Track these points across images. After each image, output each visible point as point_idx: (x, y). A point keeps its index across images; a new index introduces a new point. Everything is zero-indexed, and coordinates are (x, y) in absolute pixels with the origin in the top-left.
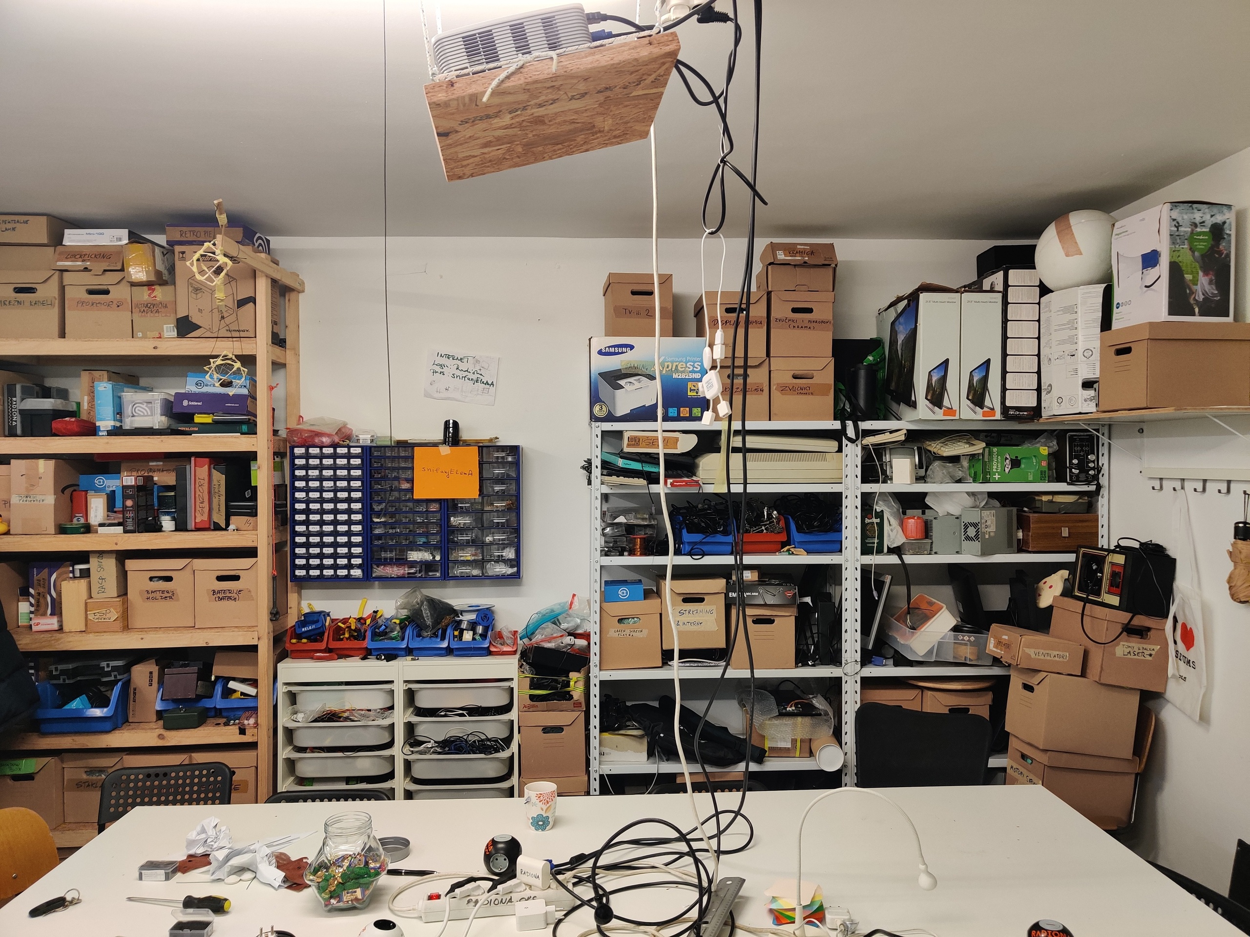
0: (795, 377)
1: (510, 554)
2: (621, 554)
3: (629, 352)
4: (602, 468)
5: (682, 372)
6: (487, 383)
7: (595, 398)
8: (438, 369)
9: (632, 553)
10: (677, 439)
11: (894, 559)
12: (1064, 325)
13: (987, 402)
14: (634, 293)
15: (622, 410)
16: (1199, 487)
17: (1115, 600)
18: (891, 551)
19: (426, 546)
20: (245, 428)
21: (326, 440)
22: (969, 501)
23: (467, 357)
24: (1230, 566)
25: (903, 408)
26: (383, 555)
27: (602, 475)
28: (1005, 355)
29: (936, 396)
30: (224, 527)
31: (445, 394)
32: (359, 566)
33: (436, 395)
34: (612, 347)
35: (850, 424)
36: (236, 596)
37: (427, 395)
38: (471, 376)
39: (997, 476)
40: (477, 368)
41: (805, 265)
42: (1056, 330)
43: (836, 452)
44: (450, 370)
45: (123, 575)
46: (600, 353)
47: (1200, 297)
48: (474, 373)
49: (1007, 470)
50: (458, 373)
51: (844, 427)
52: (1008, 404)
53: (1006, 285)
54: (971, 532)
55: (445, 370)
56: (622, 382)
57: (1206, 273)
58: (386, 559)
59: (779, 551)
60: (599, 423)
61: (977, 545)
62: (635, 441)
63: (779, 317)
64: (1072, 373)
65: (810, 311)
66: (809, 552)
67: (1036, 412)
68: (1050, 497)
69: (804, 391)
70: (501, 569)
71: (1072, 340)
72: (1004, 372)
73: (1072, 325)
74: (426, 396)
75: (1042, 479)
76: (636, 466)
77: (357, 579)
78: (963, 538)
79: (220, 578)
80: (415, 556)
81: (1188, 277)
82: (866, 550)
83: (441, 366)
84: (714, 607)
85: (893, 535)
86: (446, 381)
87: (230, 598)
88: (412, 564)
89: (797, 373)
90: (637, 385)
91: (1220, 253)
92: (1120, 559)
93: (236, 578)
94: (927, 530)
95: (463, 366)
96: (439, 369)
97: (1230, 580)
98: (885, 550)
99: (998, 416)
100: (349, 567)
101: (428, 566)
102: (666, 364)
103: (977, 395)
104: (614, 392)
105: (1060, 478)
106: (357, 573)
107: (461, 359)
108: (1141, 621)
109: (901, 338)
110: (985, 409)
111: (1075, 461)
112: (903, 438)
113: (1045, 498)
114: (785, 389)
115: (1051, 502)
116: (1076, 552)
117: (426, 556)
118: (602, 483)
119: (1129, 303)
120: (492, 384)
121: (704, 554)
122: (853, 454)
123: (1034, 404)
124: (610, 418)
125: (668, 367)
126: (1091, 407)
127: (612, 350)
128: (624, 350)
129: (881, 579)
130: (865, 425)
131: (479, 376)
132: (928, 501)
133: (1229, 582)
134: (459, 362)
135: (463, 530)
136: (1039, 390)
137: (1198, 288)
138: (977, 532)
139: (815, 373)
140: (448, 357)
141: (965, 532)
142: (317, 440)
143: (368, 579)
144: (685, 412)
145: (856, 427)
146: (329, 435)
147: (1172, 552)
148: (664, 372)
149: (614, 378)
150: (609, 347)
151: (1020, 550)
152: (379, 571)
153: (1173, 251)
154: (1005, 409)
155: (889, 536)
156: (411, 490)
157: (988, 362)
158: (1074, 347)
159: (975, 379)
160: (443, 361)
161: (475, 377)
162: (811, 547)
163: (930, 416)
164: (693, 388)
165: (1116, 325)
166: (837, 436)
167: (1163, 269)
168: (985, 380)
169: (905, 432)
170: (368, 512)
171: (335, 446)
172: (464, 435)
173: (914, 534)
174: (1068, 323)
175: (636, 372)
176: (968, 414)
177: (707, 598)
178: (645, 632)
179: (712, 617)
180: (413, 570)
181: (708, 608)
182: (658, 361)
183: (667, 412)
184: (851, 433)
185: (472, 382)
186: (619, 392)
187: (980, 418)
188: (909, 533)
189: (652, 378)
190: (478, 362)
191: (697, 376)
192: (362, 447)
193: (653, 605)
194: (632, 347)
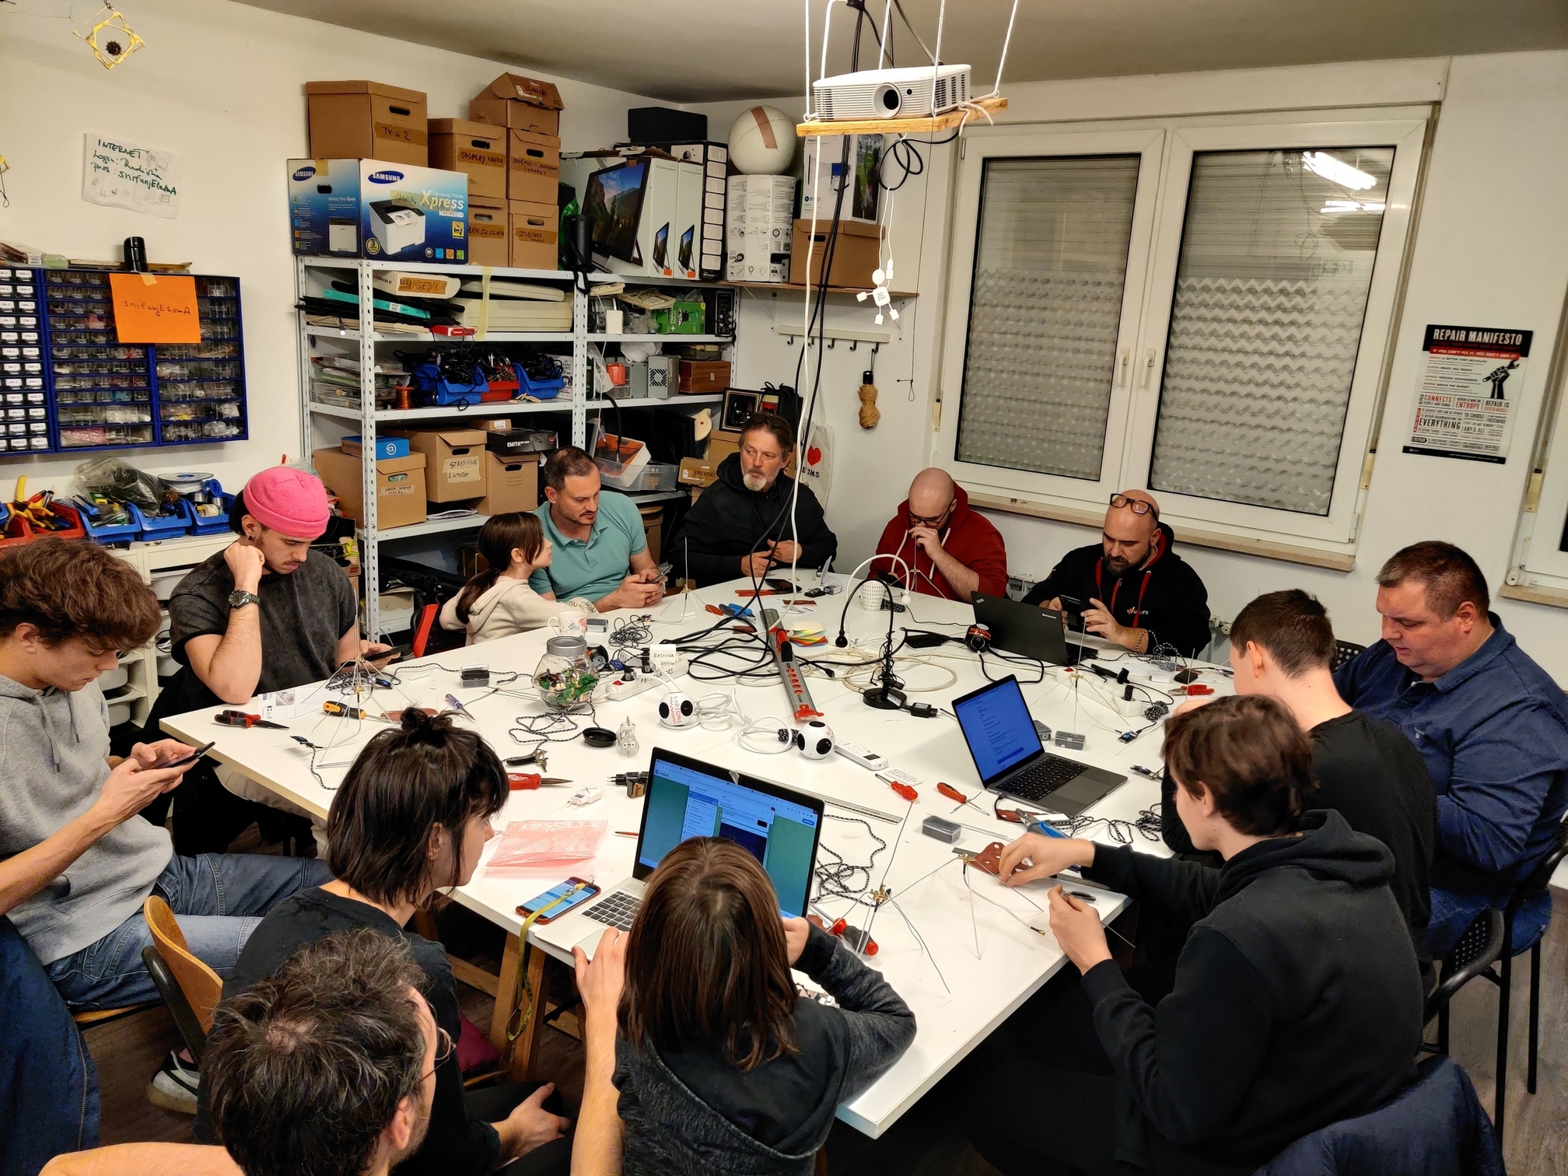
0: (531, 223)
1: (230, 410)
2: (385, 408)
3: (399, 181)
5: (448, 209)
6: (167, 189)
8: (100, 162)
9: (397, 405)
10: (445, 284)
11: (607, 404)
12: (757, 205)
13: (691, 265)
14: (392, 110)
15: (392, 249)
16: (830, 343)
18: (606, 396)
19: (130, 405)
23: (138, 151)
24: (860, 404)
25: (612, 261)
27: (375, 320)
28: (703, 223)
29: (660, 257)
31: (111, 199)
32: (42, 434)
33: (102, 200)
34: (382, 173)
35: (580, 274)
37: (85, 197)
38: (145, 177)
39: (672, 328)
40: (153, 167)
41: (540, 106)
43: (565, 300)
44: (116, 166)
46: (371, 179)
47: (866, 204)
48: (148, 174)
49: (679, 323)
50: (127, 171)
51: (576, 277)
52: (703, 267)
53: (706, 160)
54: (658, 378)
55: (109, 165)
56: (392, 215)
57: (869, 187)
58: (80, 422)
59: (515, 399)
60: (370, 261)
61: (664, 390)
62: (406, 284)
63: (517, 157)
64: (759, 247)
65: (539, 154)
66: (544, 399)
67: (720, 274)
68: (702, 347)
69: (536, 237)
70: (221, 429)
71: (765, 220)
72: (702, 238)
73: (765, 207)
74: (81, 198)
75: (701, 333)
76: (412, 311)
77: (38, 451)
78: (650, 383)
80: (117, 416)
81: (861, 187)
82: (589, 397)
83: (105, 159)
84: (477, 458)
86: (110, 180)
88: (113, 428)
89: (532, 218)
90: (407, 220)
91: (876, 170)
92: (773, 399)
94: (626, 376)
95: (134, 162)
96: (102, 164)
97: (861, 412)
98: (602, 395)
99: (697, 278)
100: (29, 434)
101: (136, 428)
102: (433, 199)
103: (685, 258)
104: (385, 227)
105: (709, 331)
106: (41, 443)
107: (131, 153)
109: (611, 193)
110: (689, 270)
111: (721, 317)
112: (620, 291)
113: (698, 348)
114: (522, 234)
115: (702, 351)
116: (724, 393)
117: (132, 417)
118: (375, 330)
120: (174, 191)
121: (468, 405)
122: (580, 301)
123: (718, 268)
124: (382, 256)
125: (434, 203)
126: (777, 278)
127: (382, 177)
128: (394, 178)
129: (590, 422)
130: (595, 277)
131: (155, 178)
133: (861, 414)
134: (128, 156)
135: (175, 381)
136: (723, 256)
137: (865, 196)
138: (664, 378)
139: (544, 220)
140: (114, 147)
141: (652, 378)
143: (56, 450)
144: (450, 254)
145: (585, 278)
148: (430, 207)
149: (385, 210)
150: (379, 173)
151: (682, 393)
152: (68, 438)
153: (858, 167)
154: (702, 271)
155: (599, 382)
156: (111, 331)
157: (693, 228)
158: (765, 226)
159: (685, 242)
160: (107, 152)
161: (150, 178)
162: (544, 393)
163: (655, 275)
164: (455, 228)
165: (805, 215)
166: (566, 286)
168: (690, 243)
169: (624, 286)
170: (48, 360)
172: (151, 258)
173: (618, 380)
174: (762, 204)
175: (405, 204)
176: (678, 274)
177: (471, 449)
178: (413, 487)
179: (476, 468)
180: (113, 435)
181: (473, 459)
182: (426, 194)
183: (434, 252)
184: (581, 284)
185: (146, 186)
186: (389, 226)
187: (686, 277)
188: (615, 379)
189: (420, 213)
190: (152, 158)
191: (461, 215)
192: (33, 270)
193: (419, 459)
194: (401, 176)
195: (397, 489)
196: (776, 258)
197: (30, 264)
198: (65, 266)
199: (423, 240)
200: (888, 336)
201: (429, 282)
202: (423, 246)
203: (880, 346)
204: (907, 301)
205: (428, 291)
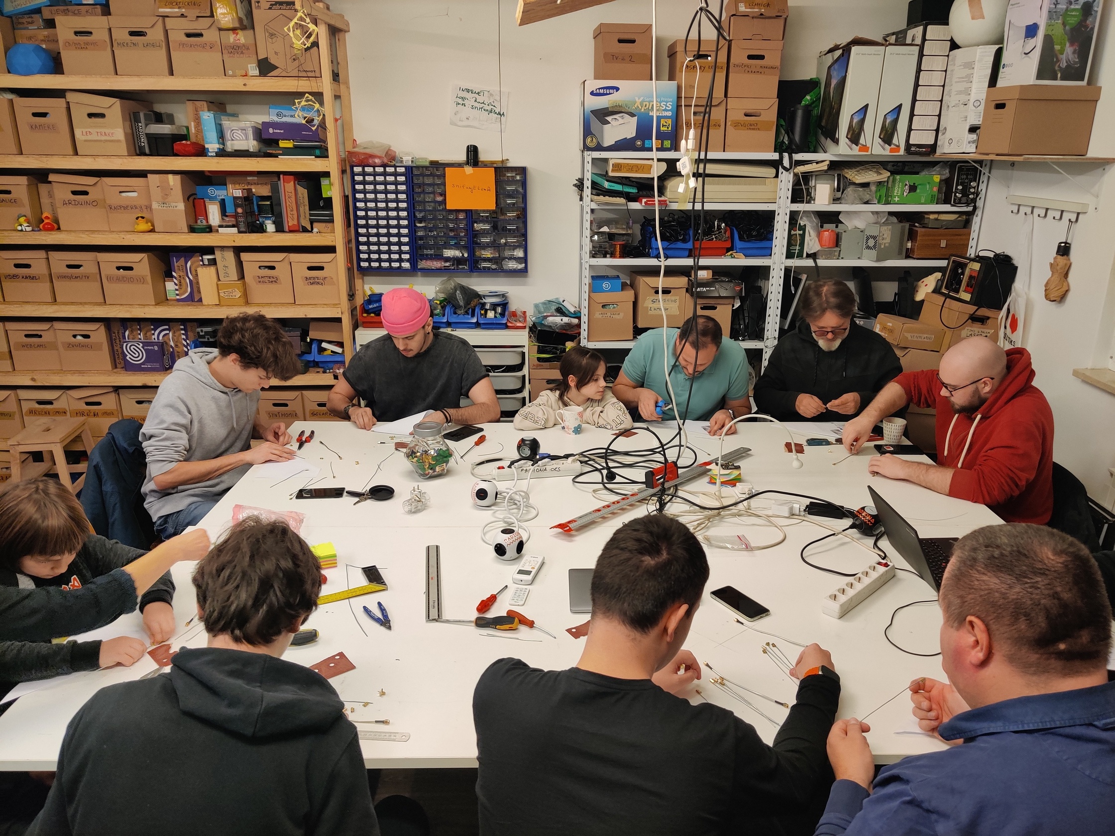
0: (746, 115)
1: (519, 253)
2: (605, 256)
3: (615, 93)
4: (593, 188)
5: (657, 110)
6: (499, 114)
7: (587, 132)
8: (460, 101)
9: (613, 256)
10: (652, 166)
11: (810, 263)
12: (963, 78)
13: (895, 141)
14: (620, 41)
15: (608, 142)
16: (1043, 213)
17: (967, 297)
18: (809, 256)
19: (457, 246)
20: (318, 152)
21: (377, 161)
22: (872, 219)
23: (483, 91)
24: (1049, 274)
25: (829, 143)
26: (425, 252)
27: (592, 194)
28: (914, 100)
29: (855, 136)
30: (310, 230)
31: (466, 123)
32: (408, 260)
33: (460, 123)
34: (601, 88)
35: (786, 155)
36: (322, 282)
37: (453, 123)
38: (486, 107)
39: (897, 199)
40: (491, 101)
41: (761, 16)
42: (956, 82)
43: (774, 178)
44: (470, 102)
45: (240, 264)
46: (592, 93)
47: (1064, 65)
48: (488, 105)
49: (905, 194)
50: (476, 104)
51: (781, 158)
52: (911, 142)
53: (924, 39)
54: (871, 243)
55: (466, 102)
56: (609, 119)
57: (1072, 44)
58: (427, 255)
59: (724, 255)
60: (590, 152)
61: (874, 253)
62: (617, 167)
63: (737, 62)
64: (963, 119)
65: (762, 57)
66: (746, 256)
67: (933, 148)
68: (936, 216)
69: (752, 127)
70: (512, 265)
71: (967, 92)
72: (912, 115)
73: (969, 79)
74: (451, 124)
75: (931, 202)
76: (618, 187)
77: (406, 270)
78: (864, 247)
79: (310, 268)
80: (449, 253)
81: (1057, 47)
82: (789, 255)
83: (463, 99)
84: (678, 298)
85: (812, 244)
86: (467, 111)
87: (318, 283)
88: (447, 259)
89: (749, 111)
90: (621, 121)
91: (1086, 27)
92: (976, 266)
93: (321, 268)
94: (837, 241)
95: (480, 99)
96: (461, 102)
98: (805, 255)
99: (902, 152)
100: (400, 260)
101: (458, 261)
102: (644, 103)
103: (887, 135)
104: (602, 127)
105: (947, 201)
106: (406, 265)
107: (478, 93)
108: (984, 312)
109: (834, 82)
110: (893, 146)
111: (960, 187)
112: (826, 168)
113: (932, 217)
114: (737, 125)
115: (937, 219)
116: (948, 259)
117: (457, 253)
118: (592, 201)
119: (1011, 65)
120: (503, 114)
122: (786, 180)
123: (932, 142)
124: (599, 148)
125: (646, 106)
126: (972, 148)
127: (602, 91)
128: (611, 91)
129: (799, 277)
130: (798, 157)
131: (493, 107)
132: (841, 218)
133: (1046, 285)
134: (476, 96)
135: (484, 233)
136: (937, 131)
137: (1063, 57)
138: (876, 243)
139: (762, 112)
140: (468, 91)
141: (867, 242)
142: (371, 161)
143: (414, 270)
144: (657, 144)
145: (791, 158)
146: (379, 157)
147: (1016, 262)
148: (643, 110)
149: (602, 115)
150: (599, 89)
151: (908, 257)
152: (423, 264)
153: (1048, 25)
154: (908, 146)
155: (808, 244)
156: (444, 202)
157: (900, 106)
158: (967, 97)
159: (888, 121)
160: (465, 94)
161: (489, 108)
162: (748, 252)
163: (849, 152)
164: (665, 124)
165: (1000, 83)
166: (775, 164)
167: (1038, 41)
168: (895, 122)
169: (828, 163)
170: (412, 218)
171: (384, 166)
172: (483, 157)
173: (827, 244)
174: (966, 77)
175: (620, 109)
176: (879, 150)
177: (672, 290)
178: (622, 315)
179: (676, 305)
180: (447, 264)
181: (673, 298)
182: (638, 101)
183: (643, 144)
184: (786, 163)
185: (487, 113)
186: (606, 127)
187: (887, 153)
188: (823, 243)
189: (632, 115)
190: (491, 95)
191: (669, 114)
192: (406, 167)
193: (629, 294)
194: (617, 89)
195: (609, 314)
196: (973, 129)
197: (405, 164)
198: (427, 164)
199: (634, 135)
200: (1086, 205)
201: (637, 166)
202: (633, 140)
203: (1080, 216)
204: (1107, 167)
205: (637, 172)
